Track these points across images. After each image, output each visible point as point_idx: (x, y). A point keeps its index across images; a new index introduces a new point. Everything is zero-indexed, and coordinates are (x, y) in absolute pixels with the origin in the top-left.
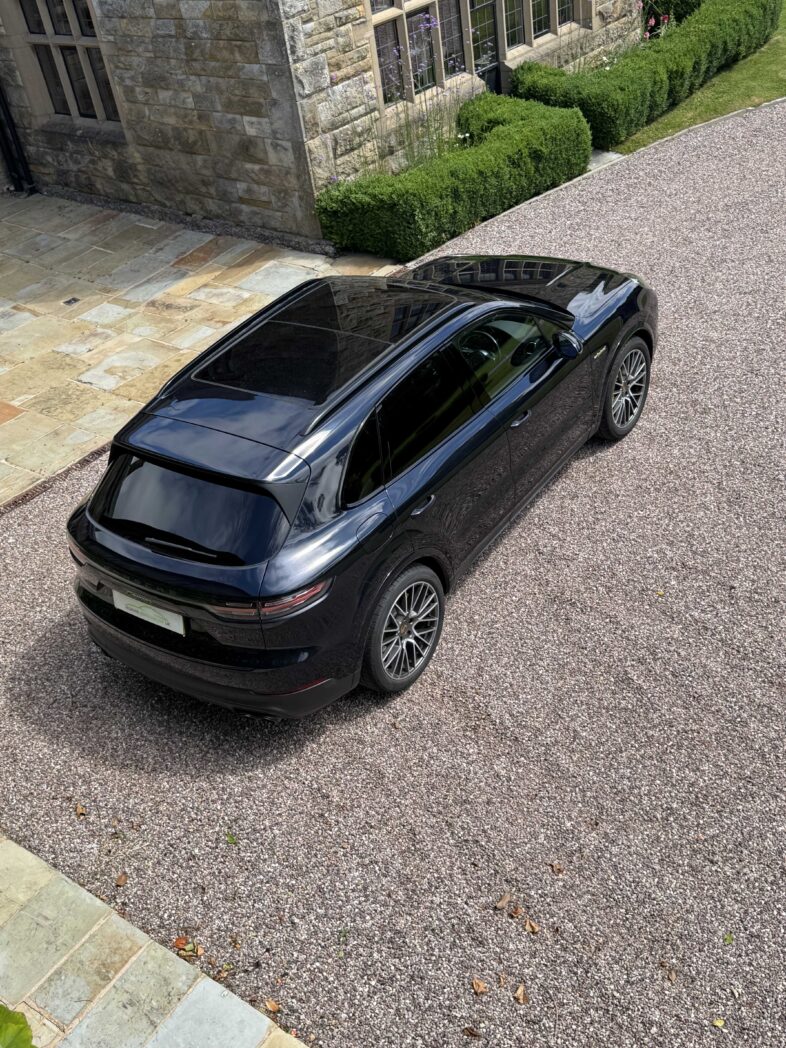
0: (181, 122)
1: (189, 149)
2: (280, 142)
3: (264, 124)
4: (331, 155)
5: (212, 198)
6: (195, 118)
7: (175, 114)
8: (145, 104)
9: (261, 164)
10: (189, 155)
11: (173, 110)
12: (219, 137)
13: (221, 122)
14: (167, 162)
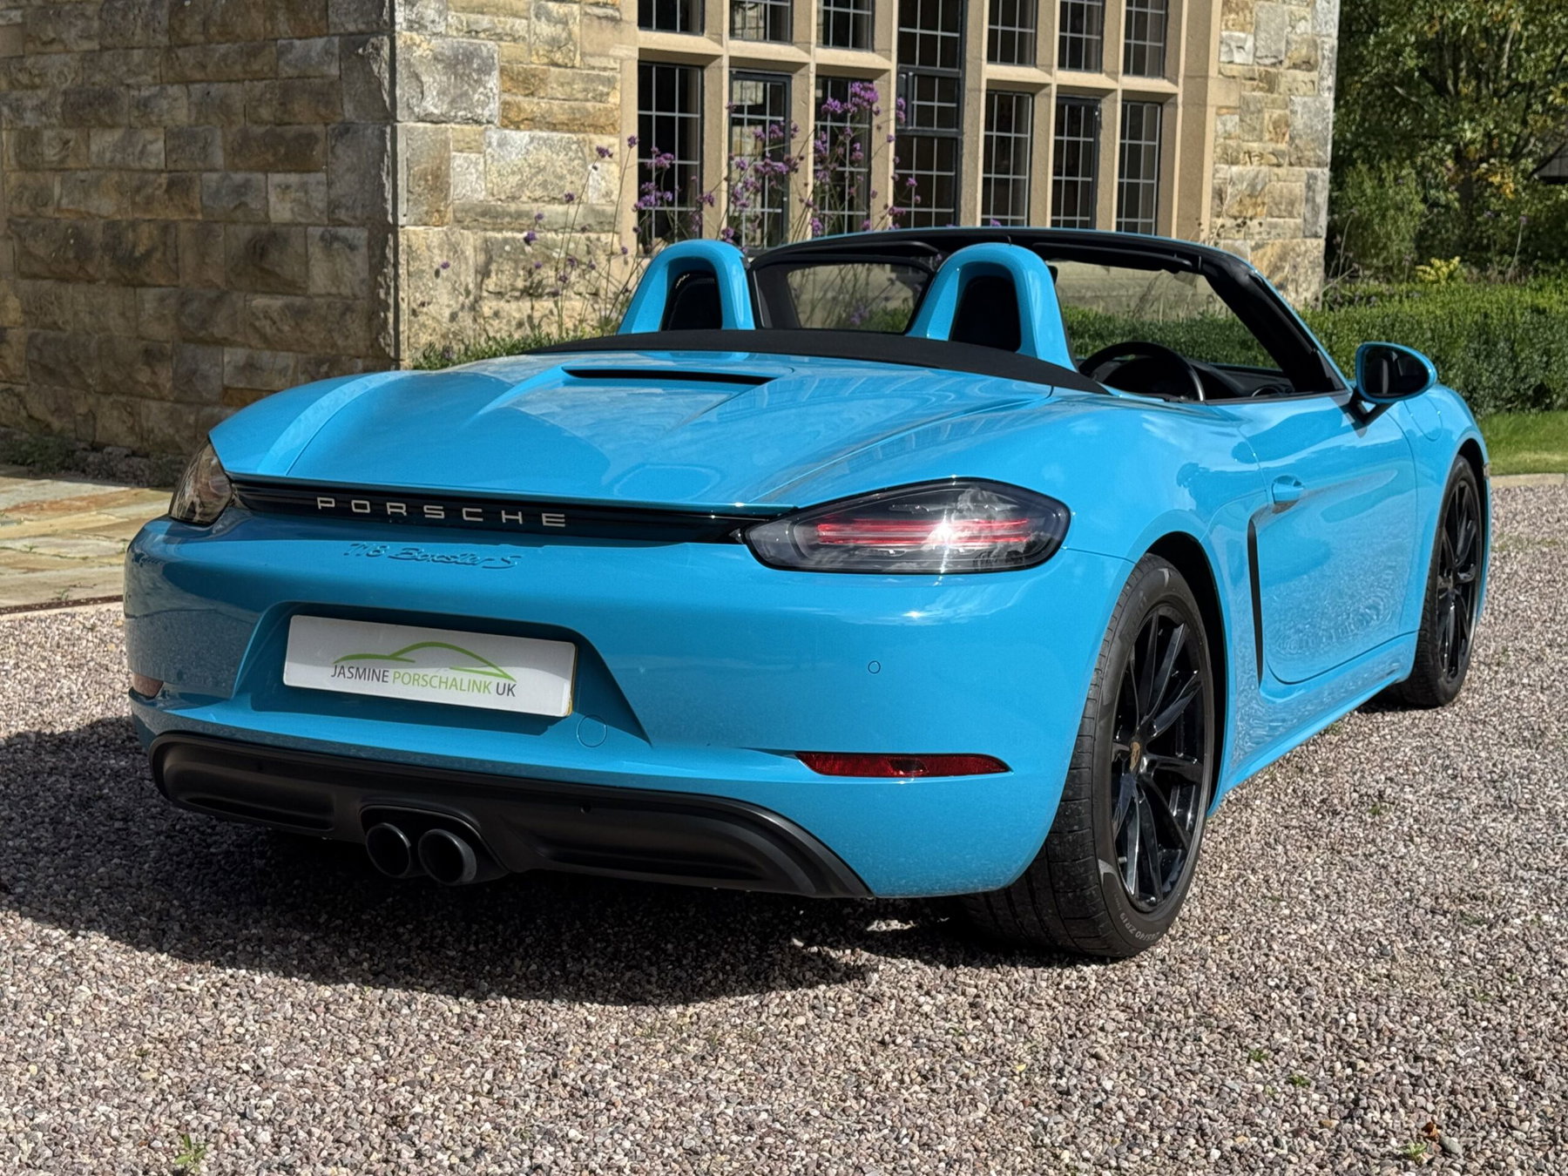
0: (126, 204)
1: (132, 274)
2: (343, 231)
3: (313, 187)
4: (469, 284)
5: (162, 399)
6: (160, 192)
7: (118, 187)
8: (56, 170)
9: (288, 294)
10: (131, 290)
11: (115, 177)
12: (205, 232)
13: (216, 194)
14: (76, 314)
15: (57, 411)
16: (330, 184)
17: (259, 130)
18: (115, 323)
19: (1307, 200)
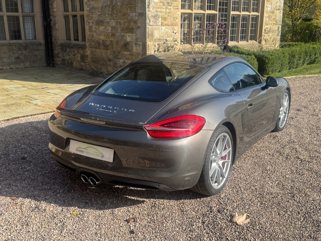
0: (105, 38)
1: (106, 47)
2: (138, 43)
3: (133, 36)
5: (111, 66)
6: (110, 36)
7: (104, 35)
8: (95, 32)
9: (130, 52)
10: (106, 50)
11: (103, 33)
12: (117, 42)
13: (119, 37)
14: (98, 54)
15: (95, 68)
16: (136, 35)
17: (126, 27)
18: (104, 55)
19: (278, 30)
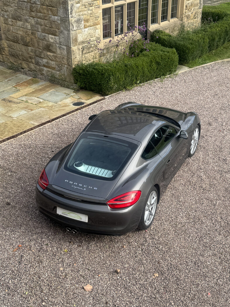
0: (24, 34)
1: (26, 45)
2: (62, 46)
3: (56, 39)
4: (81, 53)
5: (33, 64)
6: (30, 33)
7: (23, 31)
8: (11, 25)
9: (53, 53)
10: (26, 47)
11: (22, 29)
12: (39, 41)
13: (40, 36)
14: (17, 48)
17: (47, 28)
18: (24, 51)
19: (200, 3)
